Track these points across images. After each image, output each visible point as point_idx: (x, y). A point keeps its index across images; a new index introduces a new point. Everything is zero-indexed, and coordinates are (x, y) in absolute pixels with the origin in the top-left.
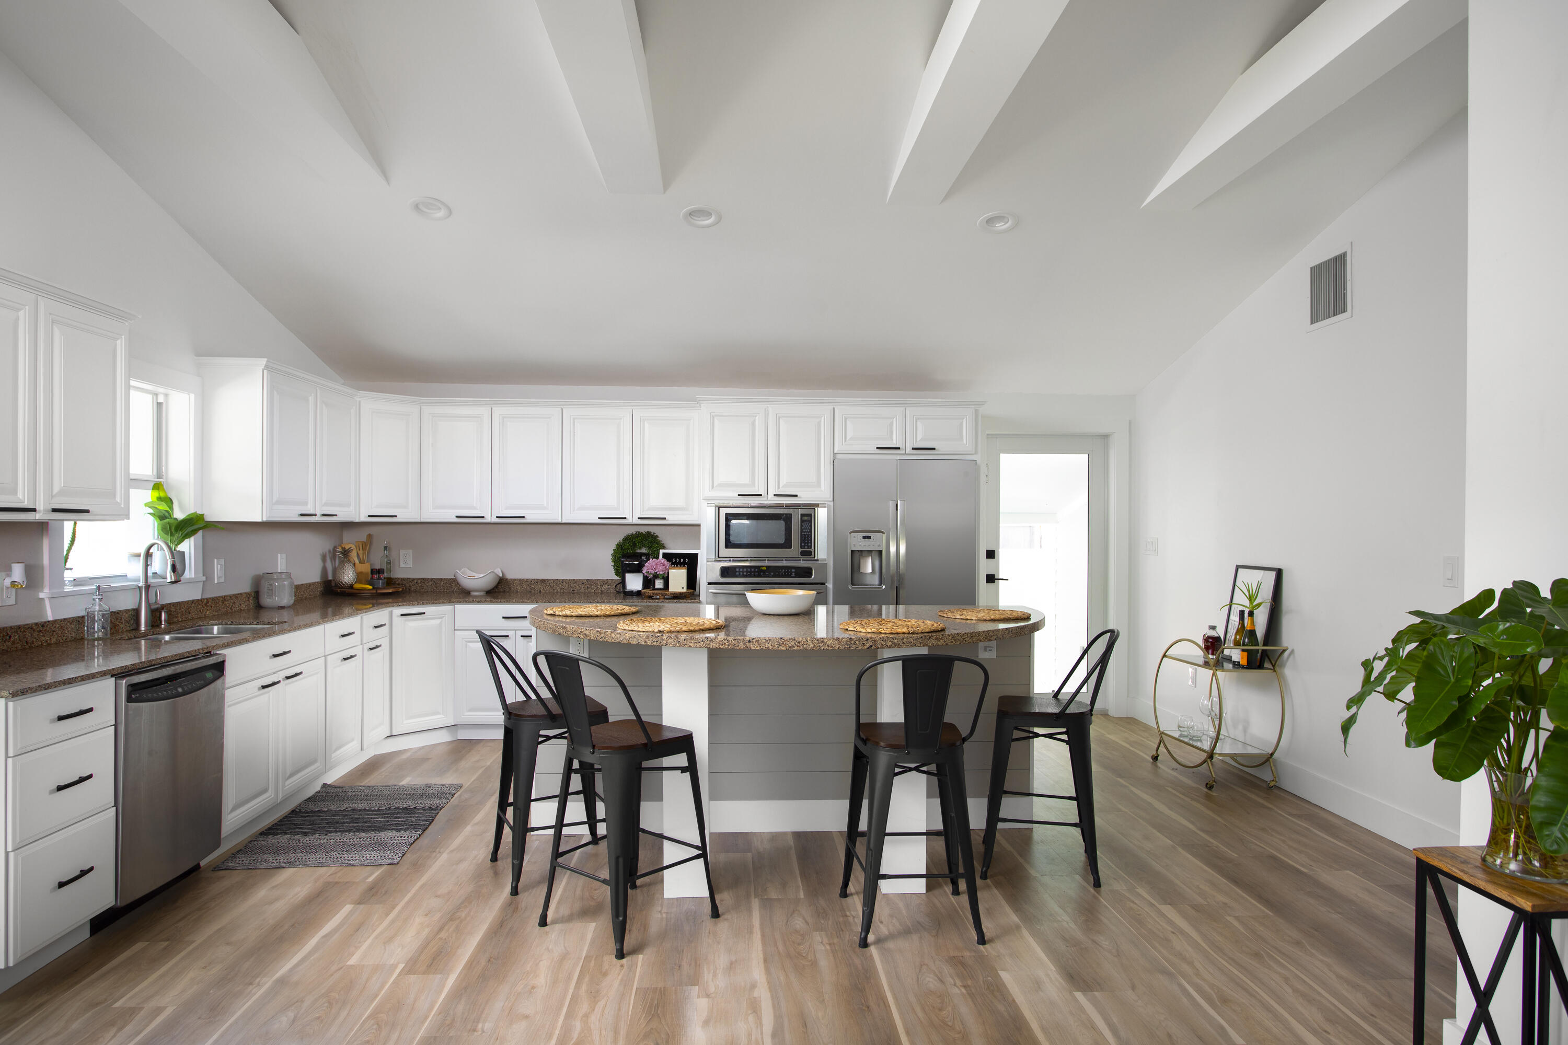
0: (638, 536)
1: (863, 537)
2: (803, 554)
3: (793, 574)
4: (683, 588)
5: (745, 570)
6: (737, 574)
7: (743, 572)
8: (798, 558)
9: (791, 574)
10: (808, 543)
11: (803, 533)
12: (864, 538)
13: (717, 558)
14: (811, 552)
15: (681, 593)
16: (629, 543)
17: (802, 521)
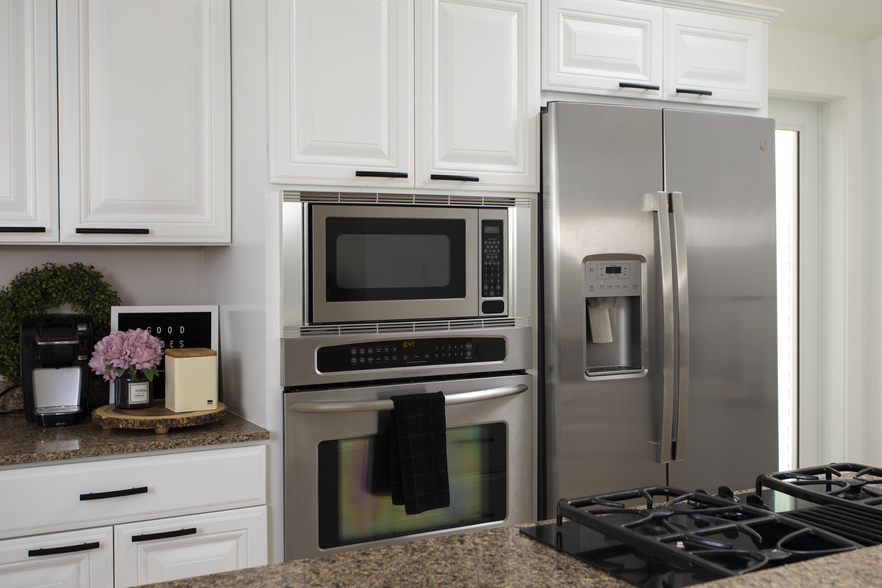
0: (55, 275)
1: (607, 268)
2: (488, 307)
3: (469, 354)
4: (210, 402)
5: (370, 351)
6: (354, 360)
7: (366, 355)
8: (478, 317)
9: (465, 355)
10: (495, 285)
11: (486, 263)
12: (609, 270)
13: (307, 324)
14: (502, 303)
15: (211, 417)
16: (30, 292)
17: (485, 236)
